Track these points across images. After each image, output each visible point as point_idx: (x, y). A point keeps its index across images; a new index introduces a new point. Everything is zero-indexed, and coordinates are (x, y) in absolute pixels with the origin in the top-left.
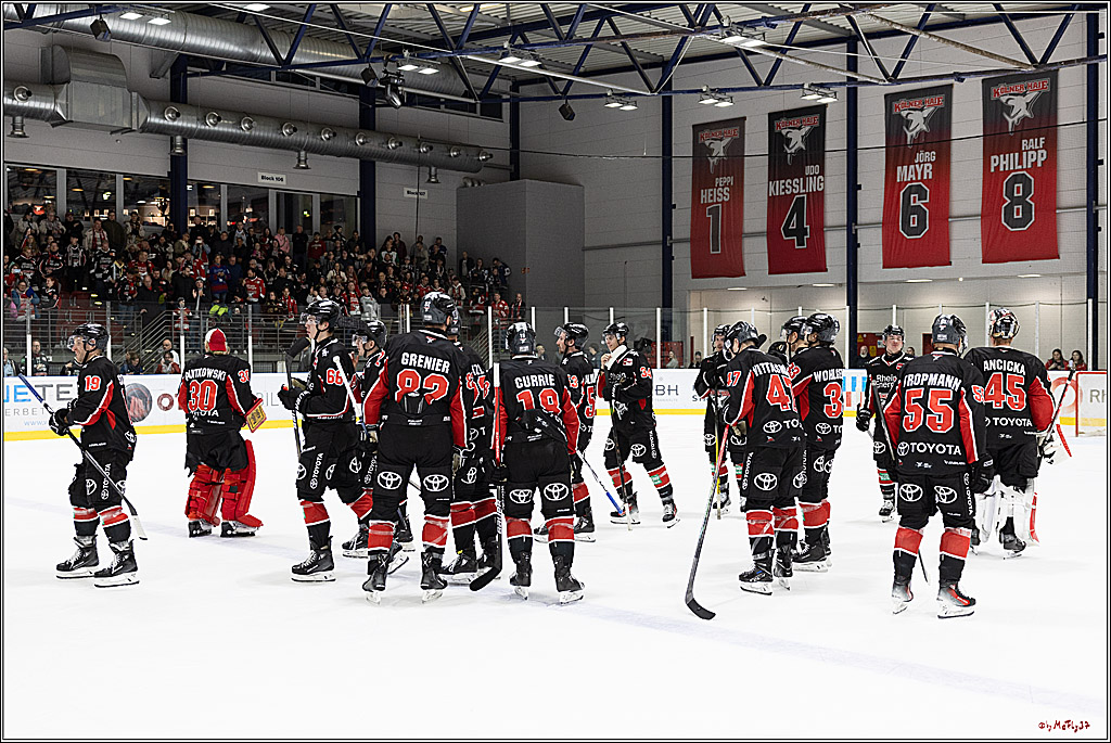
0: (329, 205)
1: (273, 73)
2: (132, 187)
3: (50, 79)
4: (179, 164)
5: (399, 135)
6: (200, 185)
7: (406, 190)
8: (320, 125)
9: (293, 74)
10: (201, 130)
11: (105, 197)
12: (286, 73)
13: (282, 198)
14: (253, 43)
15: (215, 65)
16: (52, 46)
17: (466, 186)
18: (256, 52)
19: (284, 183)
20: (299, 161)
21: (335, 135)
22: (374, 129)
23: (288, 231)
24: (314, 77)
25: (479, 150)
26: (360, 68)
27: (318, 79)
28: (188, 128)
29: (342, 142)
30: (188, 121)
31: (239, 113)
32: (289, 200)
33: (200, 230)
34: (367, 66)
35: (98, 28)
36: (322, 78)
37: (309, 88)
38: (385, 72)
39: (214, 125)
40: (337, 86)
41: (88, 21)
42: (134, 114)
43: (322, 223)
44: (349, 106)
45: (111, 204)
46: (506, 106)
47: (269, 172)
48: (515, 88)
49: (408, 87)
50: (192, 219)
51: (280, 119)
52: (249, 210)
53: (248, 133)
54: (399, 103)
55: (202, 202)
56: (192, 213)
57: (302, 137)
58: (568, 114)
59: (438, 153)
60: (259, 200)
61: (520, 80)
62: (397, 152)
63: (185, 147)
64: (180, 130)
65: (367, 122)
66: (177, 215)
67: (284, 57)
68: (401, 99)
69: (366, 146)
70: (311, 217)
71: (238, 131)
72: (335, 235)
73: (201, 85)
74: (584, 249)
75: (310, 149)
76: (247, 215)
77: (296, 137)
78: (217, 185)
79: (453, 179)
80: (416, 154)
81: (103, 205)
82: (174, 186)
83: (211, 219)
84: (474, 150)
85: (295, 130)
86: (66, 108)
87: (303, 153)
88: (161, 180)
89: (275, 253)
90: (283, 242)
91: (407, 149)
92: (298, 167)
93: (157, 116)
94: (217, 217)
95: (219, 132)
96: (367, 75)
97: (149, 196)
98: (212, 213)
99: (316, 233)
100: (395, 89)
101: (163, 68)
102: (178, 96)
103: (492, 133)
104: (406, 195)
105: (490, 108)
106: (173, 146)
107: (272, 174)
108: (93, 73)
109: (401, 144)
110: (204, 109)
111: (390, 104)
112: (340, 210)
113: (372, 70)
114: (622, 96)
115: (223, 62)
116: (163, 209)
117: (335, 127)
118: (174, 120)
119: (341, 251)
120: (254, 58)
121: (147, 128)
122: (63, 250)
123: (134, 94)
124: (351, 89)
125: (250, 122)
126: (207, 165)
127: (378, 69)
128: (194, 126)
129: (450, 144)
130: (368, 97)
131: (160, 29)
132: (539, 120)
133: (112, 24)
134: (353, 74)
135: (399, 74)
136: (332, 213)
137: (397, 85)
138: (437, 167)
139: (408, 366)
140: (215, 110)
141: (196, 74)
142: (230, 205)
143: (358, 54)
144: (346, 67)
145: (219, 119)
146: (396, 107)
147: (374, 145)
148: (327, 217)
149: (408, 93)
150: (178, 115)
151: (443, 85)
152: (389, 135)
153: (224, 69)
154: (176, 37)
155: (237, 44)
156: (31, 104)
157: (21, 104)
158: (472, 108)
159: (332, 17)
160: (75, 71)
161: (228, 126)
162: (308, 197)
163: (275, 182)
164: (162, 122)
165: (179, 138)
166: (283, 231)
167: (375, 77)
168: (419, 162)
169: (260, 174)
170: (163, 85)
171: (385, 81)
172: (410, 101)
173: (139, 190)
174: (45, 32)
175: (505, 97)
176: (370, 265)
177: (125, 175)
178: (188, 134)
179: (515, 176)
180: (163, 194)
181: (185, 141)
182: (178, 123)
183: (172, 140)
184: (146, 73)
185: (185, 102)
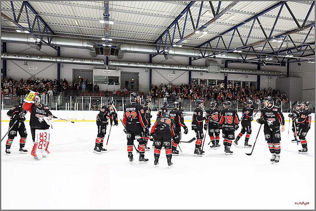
0: (251, 83)
3: (206, 66)
4: (226, 78)
5: (265, 71)
6: (229, 81)
8: (250, 70)
9: (246, 61)
10: (230, 72)
11: (214, 83)
12: (244, 61)
14: (239, 57)
15: (232, 61)
16: (207, 60)
17: (278, 79)
18: (239, 58)
22: (260, 70)
23: (244, 88)
25: (281, 72)
29: (254, 73)
30: (228, 71)
31: (236, 69)
32: (244, 83)
34: (259, 59)
35: (214, 57)
36: (251, 62)
37: (248, 63)
38: (263, 60)
40: (253, 63)
41: (213, 56)
42: (219, 70)
43: (250, 87)
44: (256, 66)
45: (215, 84)
46: (286, 64)
47: (241, 78)
48: (288, 60)
51: (243, 69)
52: (237, 85)
53: (238, 72)
55: (229, 84)
56: (228, 86)
57: (247, 72)
58: (299, 64)
59: (272, 73)
60: (239, 83)
61: (289, 59)
62: (264, 74)
63: (227, 75)
64: (226, 72)
65: (259, 69)
66: (226, 86)
67: (244, 59)
68: (265, 64)
69: (258, 73)
70: (248, 86)
71: (236, 72)
73: (230, 64)
74: (302, 90)
75: (249, 74)
78: (232, 81)
79: (276, 78)
81: (213, 85)
82: (225, 81)
83: (231, 86)
84: (279, 73)
86: (209, 70)
87: (247, 75)
88: (223, 80)
90: (243, 90)
91: (266, 73)
92: (246, 77)
94: (232, 86)
95: (233, 72)
96: (259, 61)
97: (221, 83)
98: (231, 85)
100: (264, 63)
101: (224, 62)
102: (226, 67)
103: (284, 69)
104: (266, 81)
105: (283, 64)
106: (225, 75)
108: (213, 64)
110: (230, 69)
111: (263, 65)
112: (253, 84)
114: (311, 60)
116: (223, 85)
117: (253, 70)
120: (239, 59)
121: (221, 72)
122: (207, 92)
123: (219, 67)
124: (256, 63)
125: (238, 70)
126: (231, 78)
127: (261, 59)
129: (275, 72)
130: (259, 64)
131: (224, 56)
132: (293, 67)
133: (216, 56)
134: (257, 61)
135: (265, 60)
140: (232, 68)
141: (229, 63)
142: (234, 84)
143: (257, 57)
144: (255, 59)
145: (233, 70)
147: (260, 73)
148: (251, 85)
150: (226, 70)
151: (274, 61)
152: (263, 71)
153: (234, 61)
154: (226, 57)
155: (236, 57)
156: (204, 70)
157: (202, 70)
158: (279, 65)
159: (253, 51)
160: (210, 64)
162: (247, 82)
163: (242, 80)
164: (223, 71)
167: (261, 61)
168: (269, 75)
169: (239, 79)
170: (224, 65)
171: (262, 62)
172: (267, 64)
173: (219, 82)
174: (206, 58)
175: (286, 62)
177: (217, 80)
178: (227, 73)
179: (288, 77)
180: (223, 83)
181: (227, 74)
182: (226, 71)
183: (225, 74)
184: (221, 63)
185: (227, 67)
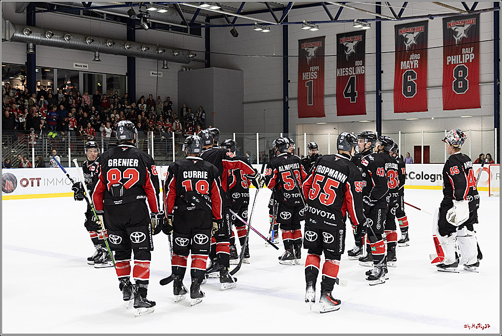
0: (111, 80)
1: (81, 11)
2: (6, 70)
4: (31, 58)
5: (148, 44)
6: (43, 69)
7: (151, 72)
8: (106, 38)
9: (92, 12)
10: (43, 41)
12: (88, 11)
13: (87, 76)
15: (50, 6)
17: (182, 70)
19: (87, 68)
20: (95, 57)
21: (114, 43)
22: (135, 41)
23: (90, 93)
24: (103, 14)
25: (189, 52)
26: (127, 9)
27: (105, 15)
28: (36, 39)
29: (117, 47)
30: (36, 36)
31: (63, 32)
32: (90, 78)
33: (42, 93)
34: (130, 8)
36: (107, 14)
37: (100, 19)
38: (140, 11)
39: (50, 38)
40: (115, 18)
42: (7, 32)
43: (107, 89)
44: (122, 29)
46: (203, 30)
47: (78, 62)
48: (208, 20)
49: (152, 19)
50: (39, 87)
51: (85, 35)
52: (69, 82)
53: (68, 42)
54: (147, 27)
55: (44, 78)
57: (97, 45)
58: (235, 34)
59: (168, 53)
60: (74, 78)
61: (210, 16)
62: (147, 53)
63: (34, 49)
64: (32, 40)
65: (131, 37)
66: (31, 86)
68: (148, 25)
69: (130, 49)
70: (101, 87)
71: (63, 41)
72: (114, 95)
73: (42, 17)
74: (243, 103)
75: (101, 51)
76: (68, 85)
77: (94, 45)
78: (52, 70)
79: (178, 66)
80: (157, 53)
82: (29, 69)
83: (49, 87)
84: (185, 53)
85: (93, 41)
87: (97, 53)
88: (22, 66)
89: (83, 105)
90: (87, 99)
91: (152, 51)
92: (94, 60)
93: (19, 33)
94: (52, 86)
95: (52, 41)
96: (131, 12)
97: (16, 75)
98: (49, 84)
99: (104, 95)
100: (145, 20)
101: (23, 8)
102: (31, 23)
103: (196, 43)
104: (151, 75)
105: (195, 29)
106: (28, 49)
107: (81, 64)
109: (148, 49)
110: (44, 30)
111: (143, 28)
112: (117, 83)
113: (133, 10)
114: (261, 25)
115: (55, 5)
116: (23, 81)
117: (114, 40)
118: (28, 35)
119: (118, 104)
121: (14, 39)
123: (7, 21)
124: (122, 20)
125: (69, 36)
126: (46, 59)
127: (136, 10)
128: (39, 38)
129: (174, 49)
130: (132, 24)
132: (220, 37)
134: (123, 12)
135: (147, 13)
136: (113, 84)
137: (146, 18)
138: (168, 60)
139: (112, 167)
140: (50, 30)
141: (40, 11)
142: (59, 80)
144: (120, 8)
145: (53, 35)
146: (146, 29)
147: (134, 49)
148: (110, 86)
149: (152, 22)
150: (31, 32)
151: (170, 18)
152: (142, 44)
153: (55, 8)
158: (185, 30)
161: (58, 38)
162: (100, 76)
163: (82, 68)
164: (22, 36)
165: (31, 45)
166: (87, 93)
167: (135, 14)
168: (158, 58)
169: (75, 64)
170: (23, 16)
171: (140, 16)
172: (153, 26)
173: (10, 71)
175: (202, 25)
176: (133, 111)
177: (3, 63)
178: (36, 43)
179: (208, 65)
180: (23, 74)
181: (34, 46)
182: (31, 37)
183: (27, 45)
184: (14, 10)
185: (34, 26)
